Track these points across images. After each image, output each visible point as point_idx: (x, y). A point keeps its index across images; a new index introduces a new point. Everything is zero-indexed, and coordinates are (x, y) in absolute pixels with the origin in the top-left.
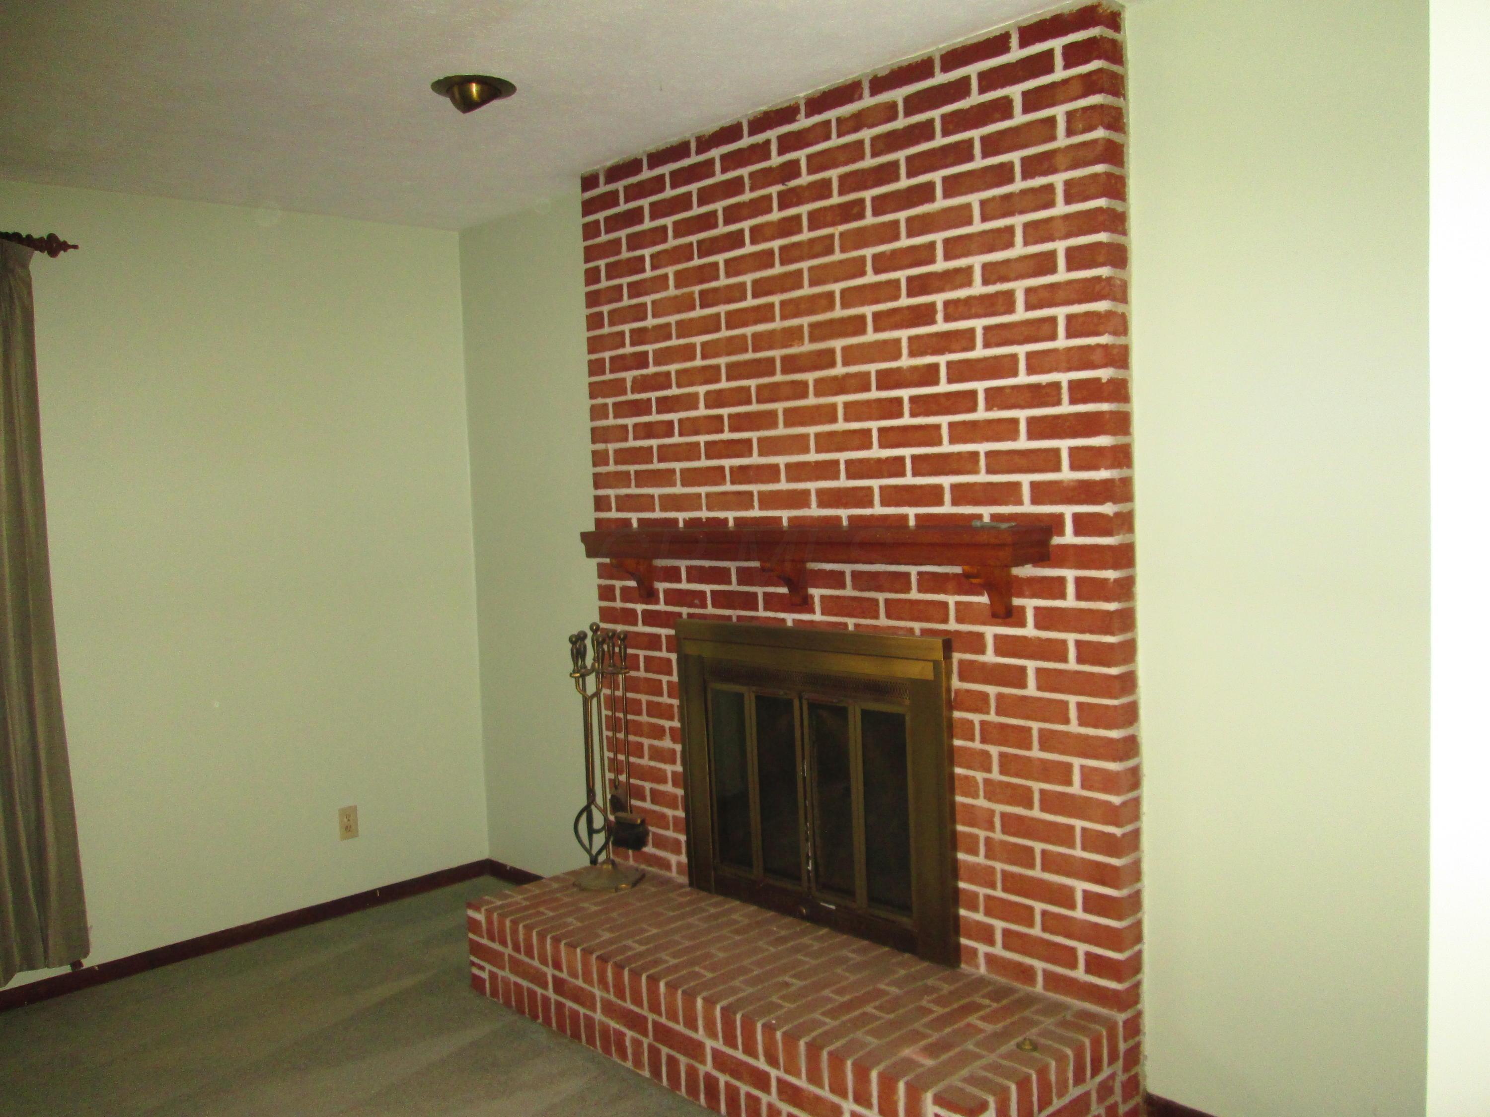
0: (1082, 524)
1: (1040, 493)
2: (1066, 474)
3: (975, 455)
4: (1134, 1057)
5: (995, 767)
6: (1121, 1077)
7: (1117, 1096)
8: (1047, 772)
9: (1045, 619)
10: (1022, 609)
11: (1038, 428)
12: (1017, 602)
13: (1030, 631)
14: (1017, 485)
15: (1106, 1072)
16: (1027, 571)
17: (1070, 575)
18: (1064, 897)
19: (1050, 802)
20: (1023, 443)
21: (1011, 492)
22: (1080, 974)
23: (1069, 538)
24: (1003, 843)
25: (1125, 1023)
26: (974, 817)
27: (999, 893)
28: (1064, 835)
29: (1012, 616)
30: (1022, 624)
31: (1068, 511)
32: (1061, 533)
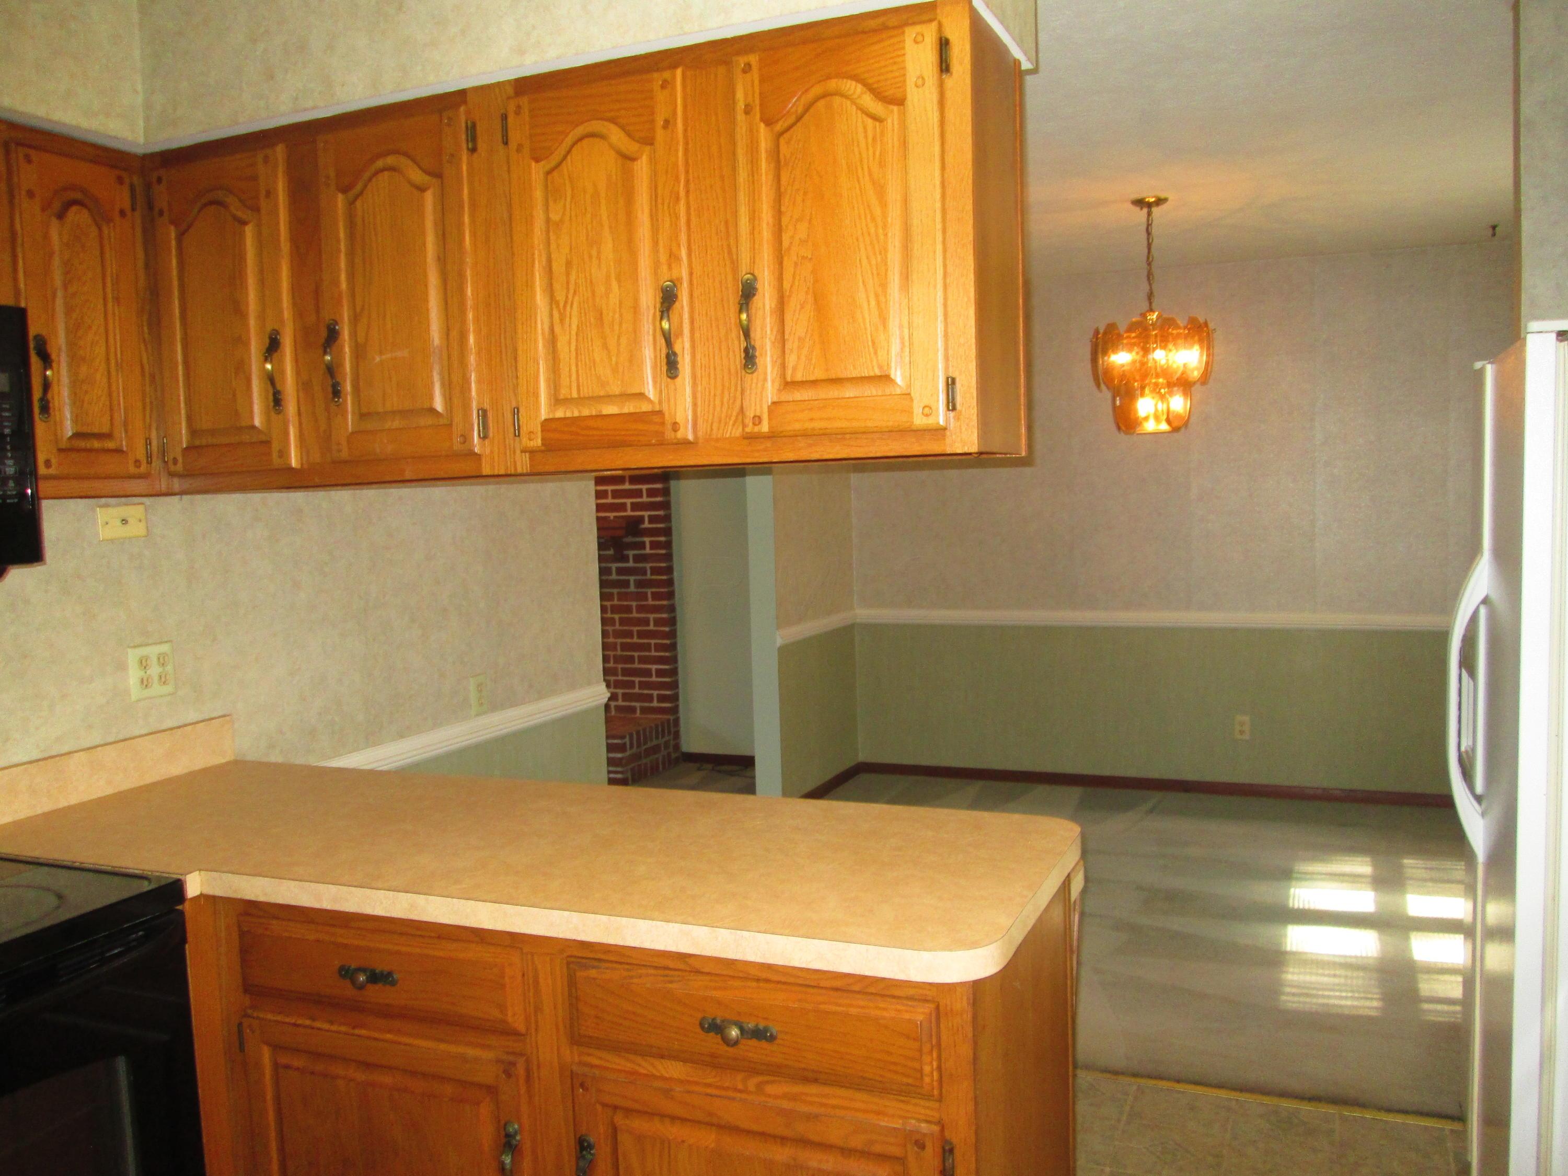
0: (652, 519)
1: (635, 507)
2: (645, 499)
3: (606, 491)
4: (677, 735)
5: (617, 624)
6: (672, 743)
7: (671, 749)
8: (640, 622)
9: (637, 559)
10: (628, 556)
11: (633, 480)
12: (626, 552)
13: (631, 564)
14: (627, 504)
15: (666, 738)
16: (629, 539)
17: (647, 540)
18: (648, 673)
19: (641, 635)
20: (627, 486)
21: (622, 507)
22: (655, 704)
23: (646, 525)
24: (621, 656)
25: (673, 720)
27: (620, 678)
28: (647, 647)
29: (625, 559)
30: (628, 561)
31: (646, 514)
32: (643, 522)
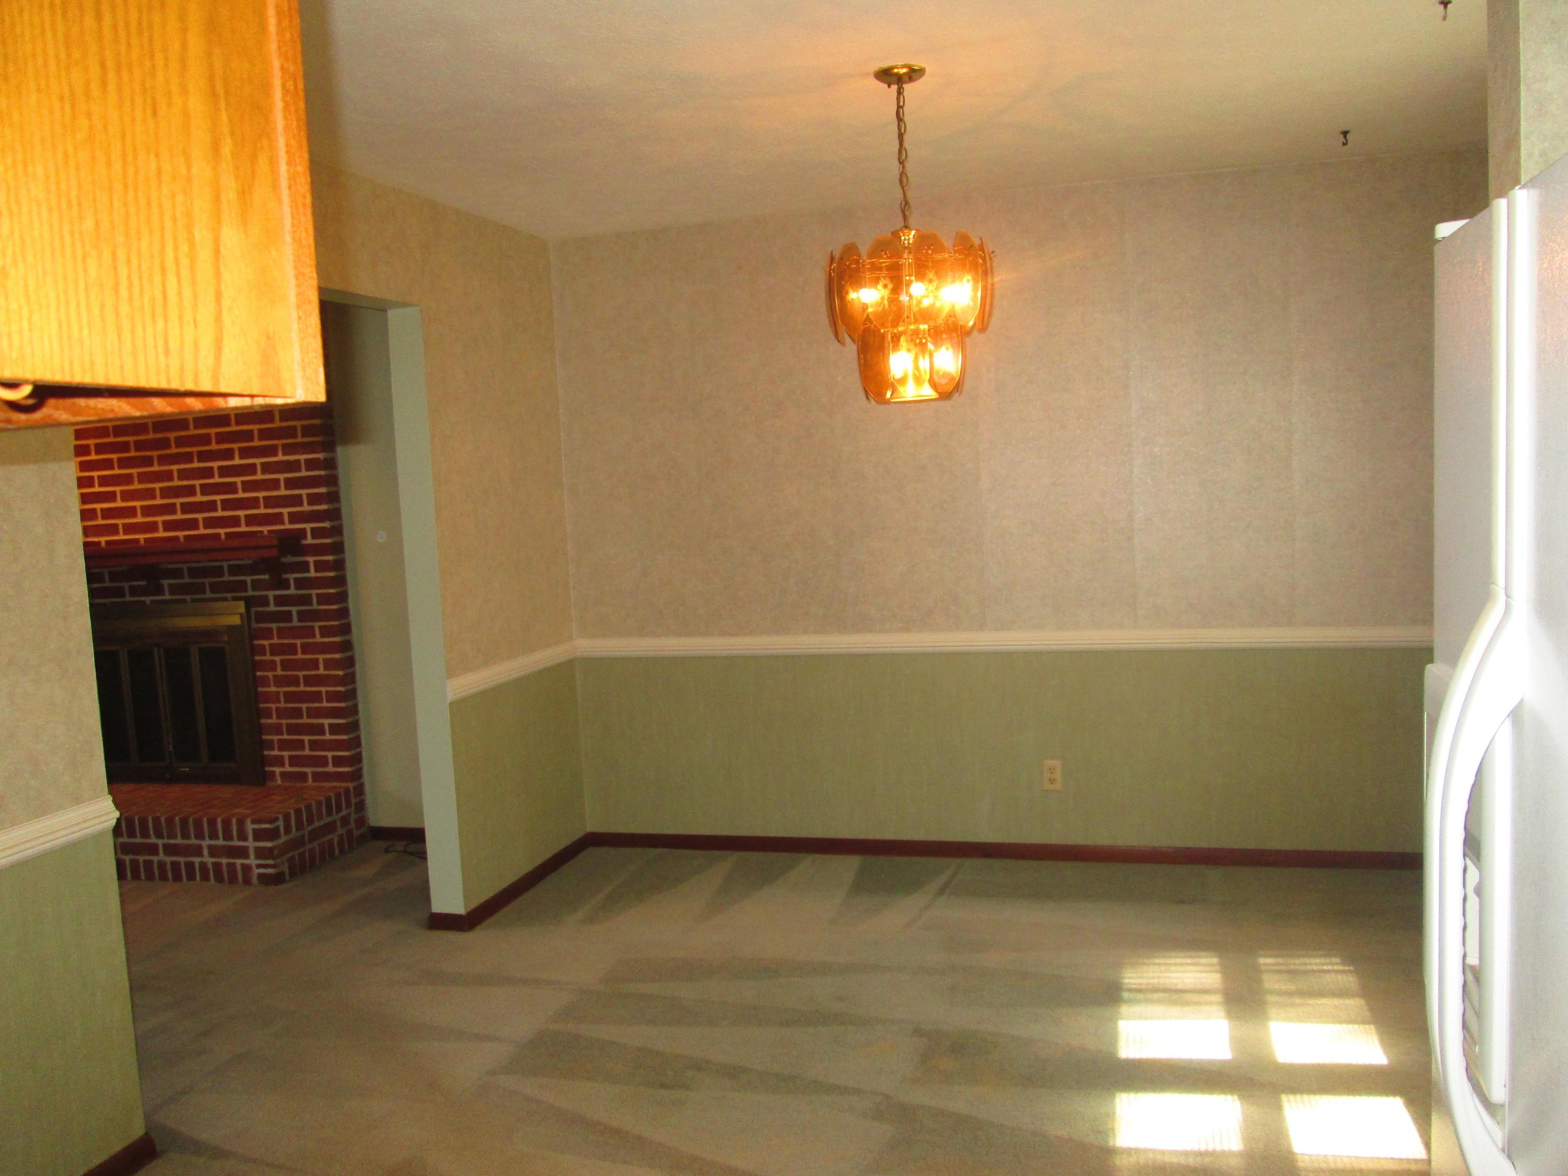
0: (316, 533)
1: (294, 518)
2: (306, 507)
3: (257, 499)
4: (361, 806)
5: (279, 668)
6: (354, 817)
7: (353, 825)
8: (306, 664)
9: (300, 584)
10: (288, 580)
11: (290, 484)
12: (285, 576)
13: (292, 591)
14: (281, 514)
15: (344, 813)
16: (288, 559)
17: (311, 559)
18: (320, 730)
19: (309, 681)
20: (283, 492)
21: (278, 518)
22: (330, 768)
23: (309, 540)
24: (285, 708)
25: (355, 788)
26: (268, 698)
27: (285, 737)
28: (317, 697)
29: (285, 585)
30: (288, 588)
31: (308, 526)
32: (305, 537)
